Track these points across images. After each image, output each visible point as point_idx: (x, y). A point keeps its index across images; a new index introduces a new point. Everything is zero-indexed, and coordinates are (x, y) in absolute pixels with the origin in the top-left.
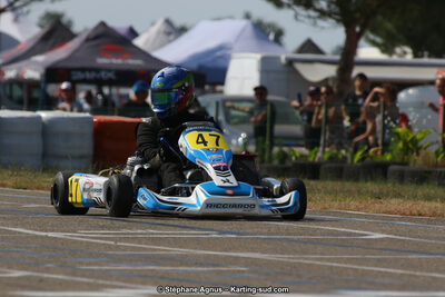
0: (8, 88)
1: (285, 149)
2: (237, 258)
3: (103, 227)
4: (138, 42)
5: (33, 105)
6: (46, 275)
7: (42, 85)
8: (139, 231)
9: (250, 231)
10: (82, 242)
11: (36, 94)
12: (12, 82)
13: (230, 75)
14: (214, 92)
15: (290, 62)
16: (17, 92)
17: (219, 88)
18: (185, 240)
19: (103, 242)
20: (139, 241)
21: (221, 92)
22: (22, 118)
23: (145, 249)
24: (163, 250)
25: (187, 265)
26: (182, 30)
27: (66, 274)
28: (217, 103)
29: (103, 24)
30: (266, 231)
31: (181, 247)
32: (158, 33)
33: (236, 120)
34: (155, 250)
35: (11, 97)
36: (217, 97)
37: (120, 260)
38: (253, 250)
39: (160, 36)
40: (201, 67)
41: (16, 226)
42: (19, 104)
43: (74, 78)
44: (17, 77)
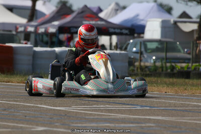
0: (41, 37)
1: (173, 64)
2: (150, 119)
3: (84, 104)
4: (101, 15)
5: (53, 45)
6: (55, 129)
7: (57, 35)
8: (102, 106)
9: (156, 105)
10: (73, 112)
11: (54, 39)
12: (42, 34)
13: (147, 29)
14: (139, 37)
15: (175, 23)
16: (45, 39)
17: (142, 35)
18: (124, 110)
19: (84, 112)
20: (102, 111)
21: (143, 37)
22: (46, 51)
23: (104, 115)
24: (114, 116)
25: (125, 123)
26: (124, 8)
27: (66, 129)
28: (141, 43)
29: (86, 6)
30: (164, 105)
31: (122, 114)
32: (112, 9)
33: (149, 51)
34: (110, 115)
35: (42, 41)
36: (141, 40)
37: (92, 121)
38: (158, 115)
39: (113, 11)
40: (133, 25)
41: (41, 104)
42: (46, 44)
43: (72, 31)
44: (45, 31)
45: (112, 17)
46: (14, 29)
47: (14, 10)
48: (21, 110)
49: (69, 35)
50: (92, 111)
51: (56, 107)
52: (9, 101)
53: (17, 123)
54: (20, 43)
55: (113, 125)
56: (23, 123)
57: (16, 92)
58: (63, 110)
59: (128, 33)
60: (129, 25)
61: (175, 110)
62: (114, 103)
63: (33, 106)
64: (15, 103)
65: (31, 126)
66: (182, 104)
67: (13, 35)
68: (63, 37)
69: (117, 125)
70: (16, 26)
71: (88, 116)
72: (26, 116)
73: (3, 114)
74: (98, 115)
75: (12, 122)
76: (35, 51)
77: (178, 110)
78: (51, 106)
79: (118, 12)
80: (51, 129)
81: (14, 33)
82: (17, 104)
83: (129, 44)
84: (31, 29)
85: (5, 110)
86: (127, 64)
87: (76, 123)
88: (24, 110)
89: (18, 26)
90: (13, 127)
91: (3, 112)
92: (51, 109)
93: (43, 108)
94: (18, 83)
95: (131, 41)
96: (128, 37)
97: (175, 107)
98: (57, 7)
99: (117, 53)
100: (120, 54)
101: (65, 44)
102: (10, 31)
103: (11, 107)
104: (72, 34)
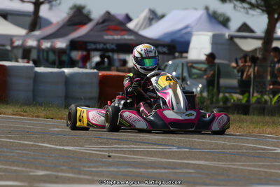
0: (45, 54)
1: (227, 95)
2: (188, 164)
3: (101, 144)
4: (131, 25)
5: (61, 65)
6: (60, 174)
7: (68, 52)
8: (125, 146)
9: (199, 147)
10: (86, 153)
11: (64, 58)
12: (47, 50)
13: (192, 45)
14: (181, 57)
15: (232, 38)
16: (52, 57)
17: (185, 55)
18: (155, 152)
19: (100, 153)
20: (125, 152)
21: (186, 57)
22: (51, 73)
23: (127, 158)
24: (139, 158)
25: (154, 168)
26: (163, 16)
27: (75, 173)
28: (183, 64)
29: (108, 13)
30: (209, 146)
31: (152, 157)
32: (145, 19)
33: (195, 76)
34: (134, 158)
35: (47, 60)
36: (183, 61)
38: (199, 159)
39: (147, 20)
40: (173, 41)
41: (43, 142)
42: (52, 65)
43: (89, 47)
44: (51, 46)
45: (145, 28)
46: (9, 42)
47: (9, 17)
48: (16, 150)
49: (85, 53)
51: (64, 146)
53: (10, 165)
56: (18, 166)
57: (10, 127)
58: (72, 151)
59: (167, 52)
60: (168, 40)
61: (224, 153)
63: (32, 145)
64: (8, 140)
65: (28, 170)
66: (233, 145)
67: (7, 50)
68: (76, 55)
70: (11, 39)
74: (120, 157)
76: (36, 73)
77: (227, 153)
78: (57, 145)
79: (153, 22)
80: (56, 174)
81: (9, 48)
82: (11, 142)
83: (166, 66)
84: (32, 43)
87: (89, 167)
88: (20, 150)
89: (14, 39)
92: (57, 149)
94: (13, 115)
95: (170, 62)
96: (165, 57)
97: (224, 149)
102: (3, 45)
103: (3, 145)
104: (89, 51)
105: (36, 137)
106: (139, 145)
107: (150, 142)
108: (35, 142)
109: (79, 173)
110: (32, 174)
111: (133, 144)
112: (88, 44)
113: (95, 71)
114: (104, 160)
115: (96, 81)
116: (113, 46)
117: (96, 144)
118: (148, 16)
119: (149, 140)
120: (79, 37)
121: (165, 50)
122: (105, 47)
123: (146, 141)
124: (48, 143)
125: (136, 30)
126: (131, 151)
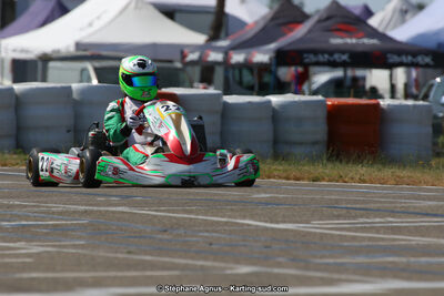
0: (237, 72)
3: (338, 217)
4: (373, 22)
5: (264, 90)
6: (276, 270)
7: (273, 68)
8: (378, 220)
10: (315, 233)
11: (267, 79)
12: (240, 66)
16: (247, 77)
18: (427, 228)
19: (338, 233)
20: (378, 230)
22: (250, 103)
23: (383, 239)
24: (403, 240)
25: (429, 255)
26: (421, 7)
27: (297, 268)
29: (336, 4)
31: (423, 236)
32: (394, 12)
34: (395, 240)
35: (240, 83)
37: (357, 251)
39: (397, 14)
40: (440, 45)
41: (244, 217)
42: (250, 90)
43: (307, 60)
44: (246, 60)
45: (395, 27)
46: (178, 57)
47: (177, 15)
48: (201, 231)
49: (300, 69)
50: (356, 230)
51: (277, 222)
52: (174, 212)
53: (192, 258)
54: (192, 87)
55: (404, 260)
56: (206, 259)
58: (292, 231)
59: (431, 63)
60: (432, 44)
62: (403, 212)
63: (226, 223)
64: (186, 216)
65: (222, 265)
67: (177, 69)
68: (286, 73)
69: (412, 259)
70: (182, 51)
71: (347, 241)
72: (211, 244)
73: (161, 240)
74: (370, 239)
75: (180, 257)
76: (226, 104)
78: (266, 222)
79: (408, 16)
80: (269, 270)
81: (178, 65)
82: (191, 219)
83: (432, 85)
84: (215, 56)
85: (165, 231)
86: (430, 130)
87: (322, 257)
88: (207, 231)
89: (186, 51)
90: (184, 267)
91: (160, 236)
92: (266, 229)
93: (248, 225)
95: (438, 80)
96: (430, 71)
98: (271, 8)
99: (408, 106)
100: (414, 106)
101: (293, 87)
102: (170, 61)
103: (179, 224)
104: (306, 66)
105: (232, 210)
106: (400, 217)
107: (417, 211)
108: (230, 217)
109: (307, 268)
110: (229, 272)
111: (389, 216)
112: (305, 55)
113: (320, 97)
114: (346, 244)
115: (322, 114)
116: (345, 57)
117: (329, 218)
118: (399, 7)
119: (415, 208)
120: (290, 44)
121: (428, 60)
122: (331, 59)
123: (411, 210)
124: (252, 218)
125: (381, 29)
126: (388, 228)
